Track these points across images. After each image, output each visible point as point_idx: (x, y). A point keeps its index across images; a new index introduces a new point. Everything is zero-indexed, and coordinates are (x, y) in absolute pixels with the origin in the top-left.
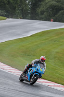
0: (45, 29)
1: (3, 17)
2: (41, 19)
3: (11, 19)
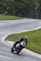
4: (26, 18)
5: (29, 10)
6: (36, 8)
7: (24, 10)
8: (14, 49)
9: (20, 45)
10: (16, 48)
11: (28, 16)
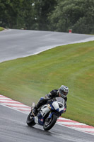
2: (54, 29)
3: (10, 30)
5: (18, 9)
6: (33, 4)
7: (5, 9)
9: (51, 110)
10: (40, 117)
11: (16, 24)
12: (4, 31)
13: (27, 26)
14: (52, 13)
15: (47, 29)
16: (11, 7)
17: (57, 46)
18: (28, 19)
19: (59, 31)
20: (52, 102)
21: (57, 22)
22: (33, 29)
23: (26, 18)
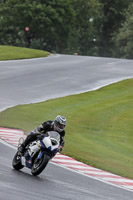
0: (128, 75)
1: (42, 51)
2: (120, 55)
3: (59, 55)
4: (60, 53)
5: (69, 26)
6: (91, 20)
7: (52, 25)
8: (23, 159)
12: (49, 57)
13: (82, 50)
14: (118, 32)
15: (110, 55)
16: (60, 24)
17: (125, 78)
18: (84, 40)
19: (128, 58)
20: (43, 137)
21: (125, 45)
22: (91, 55)
23: (81, 39)
